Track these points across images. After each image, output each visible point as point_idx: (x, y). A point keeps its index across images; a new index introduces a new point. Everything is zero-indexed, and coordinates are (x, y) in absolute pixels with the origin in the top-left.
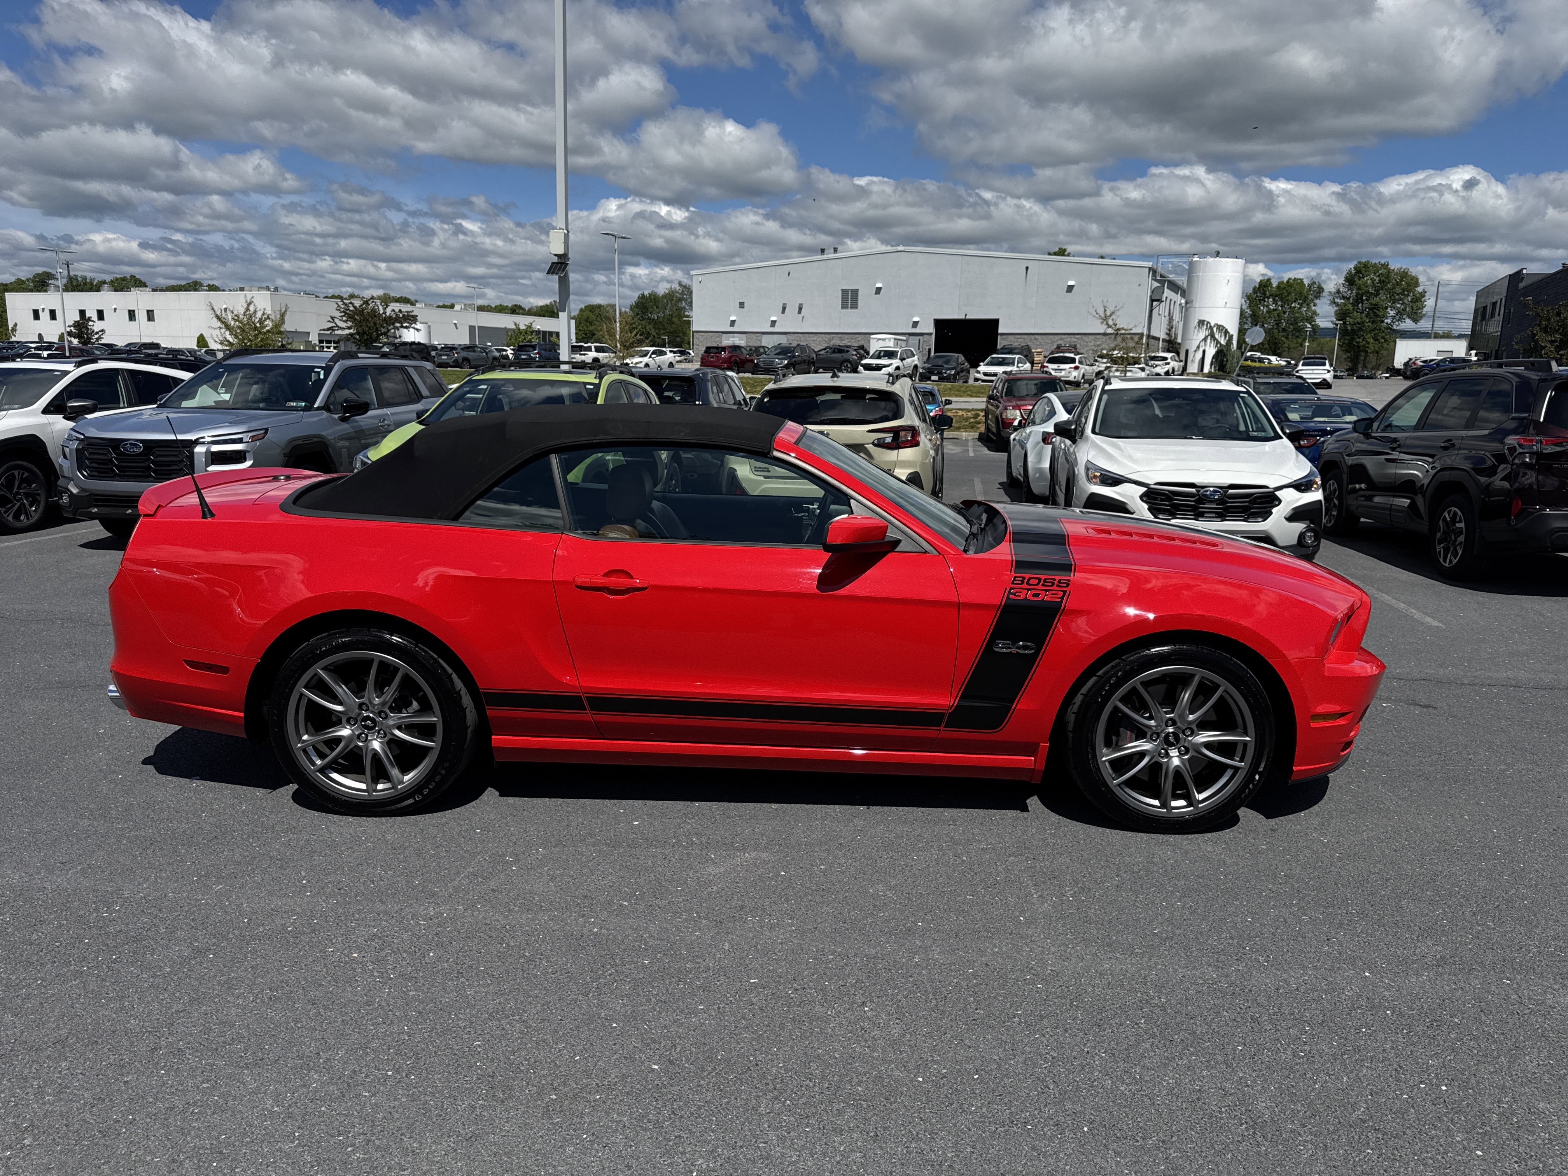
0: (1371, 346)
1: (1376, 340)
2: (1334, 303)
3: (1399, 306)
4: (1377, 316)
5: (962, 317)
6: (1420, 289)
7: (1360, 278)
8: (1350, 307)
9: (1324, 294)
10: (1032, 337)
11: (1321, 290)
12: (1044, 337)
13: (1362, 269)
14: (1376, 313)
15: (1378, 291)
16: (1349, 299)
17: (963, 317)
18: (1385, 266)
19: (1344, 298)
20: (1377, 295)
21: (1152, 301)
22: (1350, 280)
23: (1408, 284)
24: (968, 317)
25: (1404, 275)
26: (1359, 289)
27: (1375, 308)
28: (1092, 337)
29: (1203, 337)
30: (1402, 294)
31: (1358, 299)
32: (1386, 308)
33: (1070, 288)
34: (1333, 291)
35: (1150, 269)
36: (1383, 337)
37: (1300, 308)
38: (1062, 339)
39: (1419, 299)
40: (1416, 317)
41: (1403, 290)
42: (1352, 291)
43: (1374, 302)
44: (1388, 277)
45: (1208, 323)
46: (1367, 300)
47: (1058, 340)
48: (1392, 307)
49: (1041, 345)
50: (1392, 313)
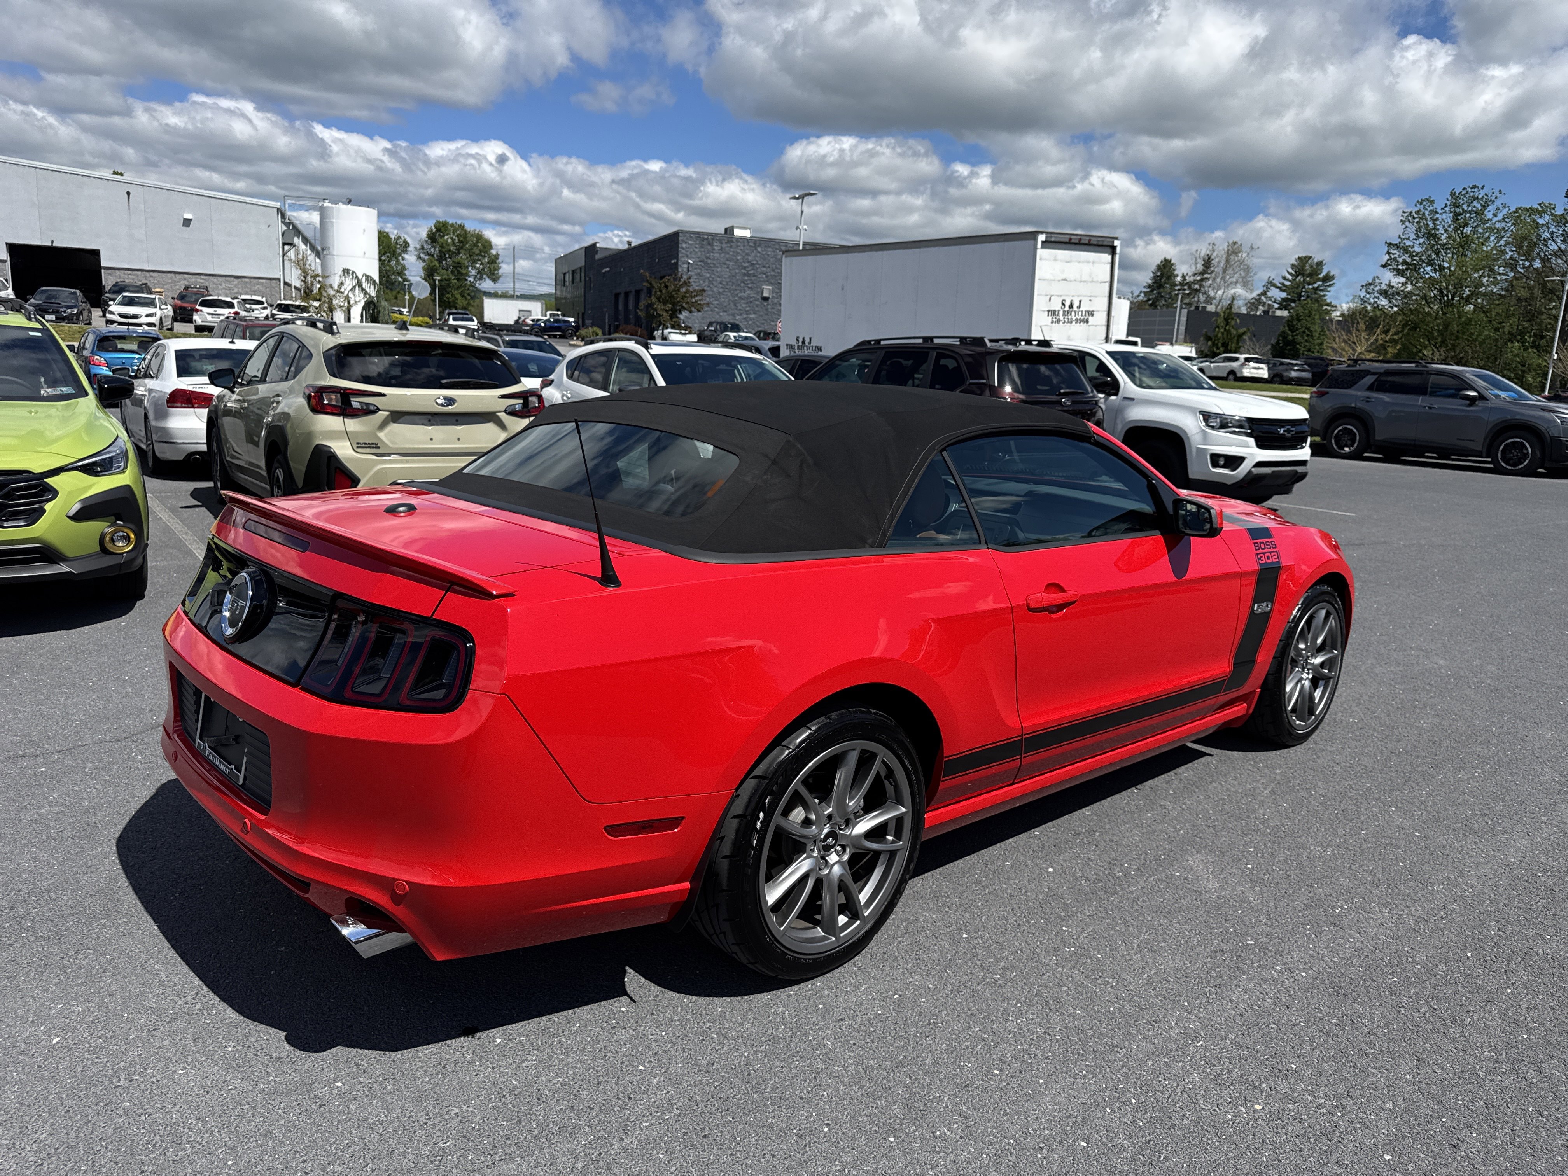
0: (459, 301)
1: (463, 296)
2: (420, 258)
3: (478, 266)
4: (462, 274)
5: (48, 244)
6: (494, 252)
7: (441, 237)
8: (436, 263)
9: (409, 249)
10: (148, 274)
11: (406, 245)
12: (163, 275)
13: (441, 228)
14: (459, 270)
15: (458, 250)
16: (433, 256)
17: (50, 244)
18: (462, 227)
19: (429, 254)
20: (459, 253)
21: (284, 244)
22: (432, 237)
23: (484, 246)
24: (55, 245)
25: (479, 237)
26: (442, 246)
27: (458, 266)
28: (223, 279)
29: (351, 287)
30: (480, 254)
31: (441, 258)
32: (468, 267)
33: (187, 222)
34: (419, 247)
35: (278, 209)
36: (469, 294)
37: (389, 261)
38: (185, 279)
39: (494, 261)
40: (495, 278)
41: (481, 251)
42: (435, 248)
43: (456, 261)
44: (465, 237)
45: (353, 272)
46: (450, 258)
47: (180, 280)
48: (474, 267)
49: (159, 284)
50: (473, 272)
